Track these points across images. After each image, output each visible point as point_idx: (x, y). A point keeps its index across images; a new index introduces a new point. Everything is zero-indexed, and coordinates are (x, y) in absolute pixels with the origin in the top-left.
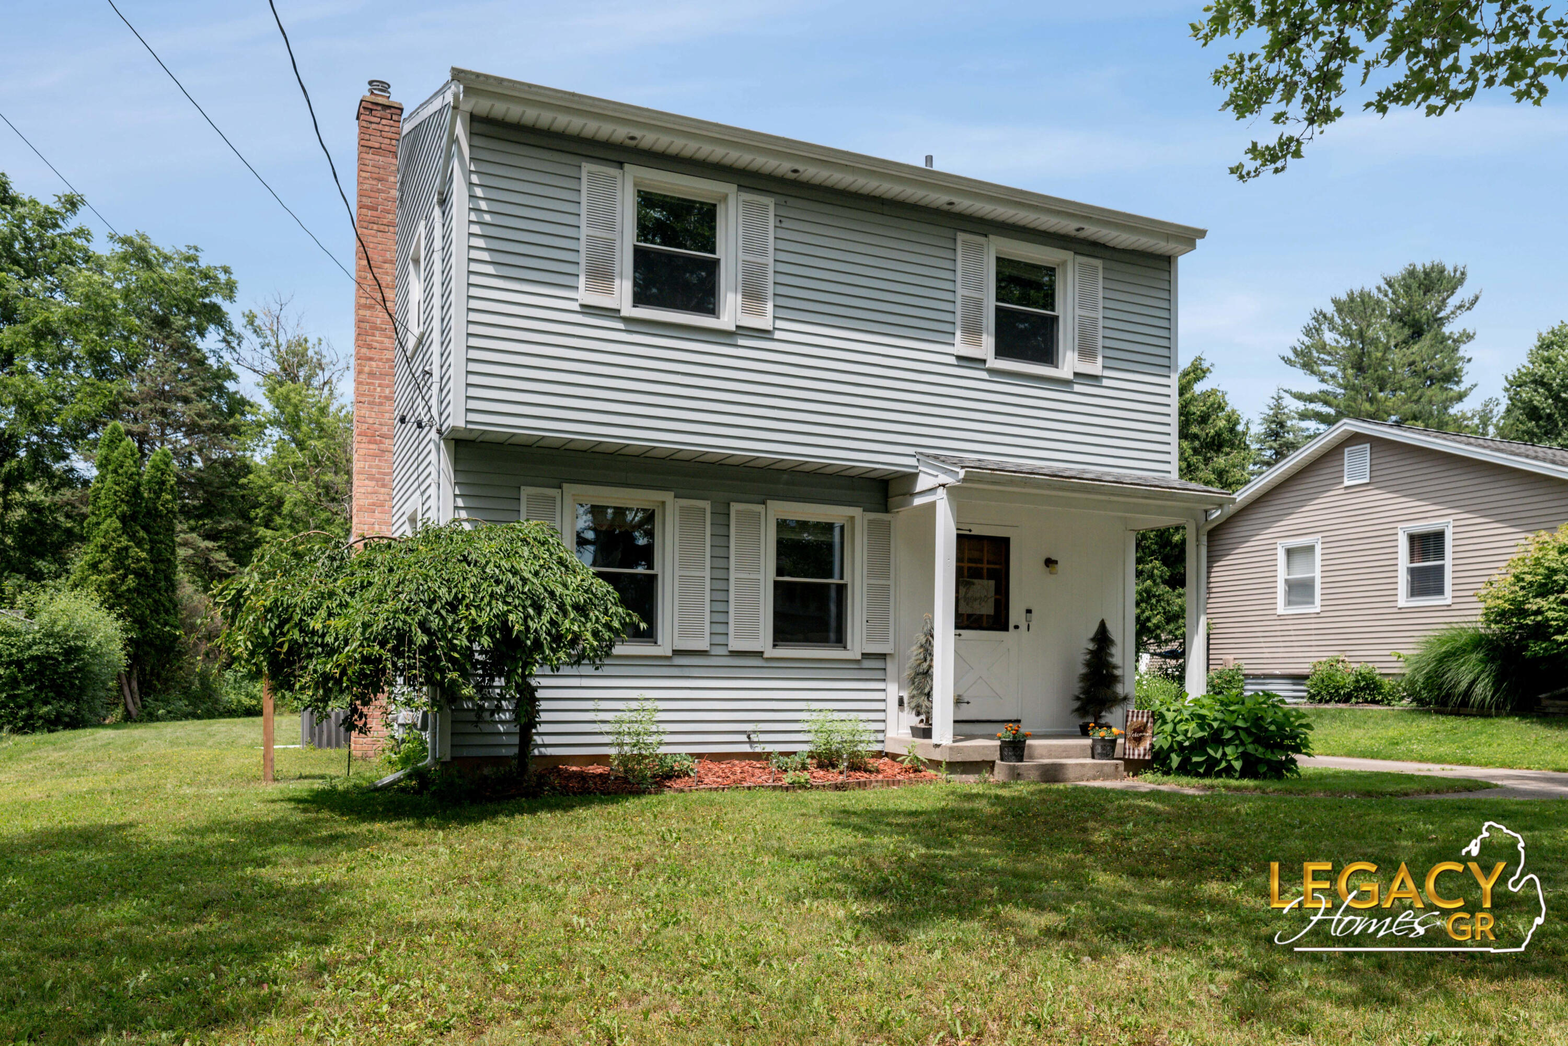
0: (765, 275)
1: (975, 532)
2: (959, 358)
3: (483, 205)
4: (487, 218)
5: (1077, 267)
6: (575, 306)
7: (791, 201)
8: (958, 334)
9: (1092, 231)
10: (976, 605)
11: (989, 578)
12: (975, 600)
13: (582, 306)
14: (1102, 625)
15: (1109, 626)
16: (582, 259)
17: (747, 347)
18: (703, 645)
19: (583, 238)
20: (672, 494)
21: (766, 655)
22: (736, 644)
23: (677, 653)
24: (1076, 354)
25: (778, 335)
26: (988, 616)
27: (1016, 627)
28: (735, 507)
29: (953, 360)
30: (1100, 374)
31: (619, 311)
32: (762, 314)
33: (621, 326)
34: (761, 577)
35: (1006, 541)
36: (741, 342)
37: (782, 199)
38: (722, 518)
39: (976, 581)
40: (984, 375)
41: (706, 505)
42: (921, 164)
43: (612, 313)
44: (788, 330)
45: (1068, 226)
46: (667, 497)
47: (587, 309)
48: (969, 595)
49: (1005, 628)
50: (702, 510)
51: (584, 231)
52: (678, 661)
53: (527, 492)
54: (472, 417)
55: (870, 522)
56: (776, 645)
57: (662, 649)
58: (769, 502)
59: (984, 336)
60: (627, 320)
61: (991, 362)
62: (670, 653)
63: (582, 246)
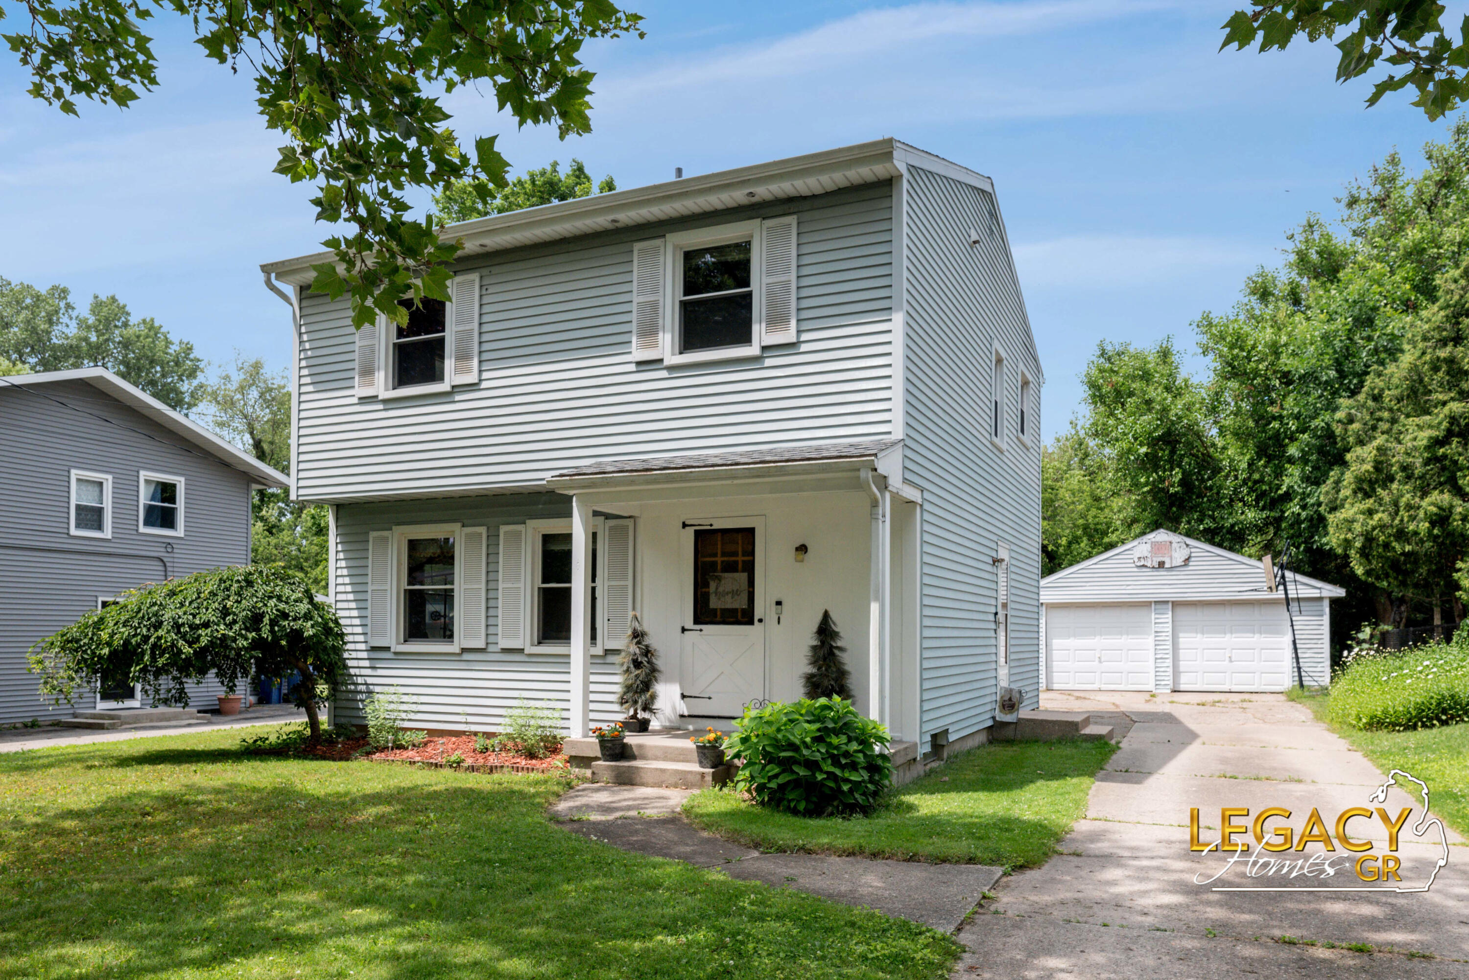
0: (471, 338)
1: (717, 525)
2: (639, 363)
3: (307, 346)
4: (309, 353)
5: (764, 233)
6: (355, 400)
7: (495, 270)
8: (634, 339)
9: (763, 192)
10: (728, 598)
11: (743, 571)
12: (727, 593)
13: (360, 399)
14: (826, 615)
15: (833, 615)
16: (356, 365)
17: (463, 402)
18: (481, 644)
19: (357, 349)
20: (459, 525)
21: (526, 652)
22: (504, 643)
23: (464, 650)
24: (764, 325)
25: (484, 385)
26: (743, 610)
27: (760, 621)
28: (503, 529)
29: (633, 367)
30: (794, 340)
31: (377, 397)
32: (469, 371)
33: (381, 407)
34: (522, 585)
35: (751, 531)
36: (458, 398)
37: (485, 271)
38: (493, 538)
39: (726, 575)
40: (664, 374)
41: (483, 530)
42: (672, 178)
43: (372, 399)
44: (494, 378)
45: (738, 196)
46: (456, 526)
47: (364, 400)
48: (721, 589)
49: (751, 622)
50: (480, 534)
51: (358, 344)
52: (466, 656)
53: (373, 535)
54: (301, 492)
55: (611, 528)
56: (539, 643)
57: (454, 648)
58: (528, 521)
59: (661, 335)
60: (385, 401)
61: (673, 359)
62: (458, 651)
63: (356, 356)
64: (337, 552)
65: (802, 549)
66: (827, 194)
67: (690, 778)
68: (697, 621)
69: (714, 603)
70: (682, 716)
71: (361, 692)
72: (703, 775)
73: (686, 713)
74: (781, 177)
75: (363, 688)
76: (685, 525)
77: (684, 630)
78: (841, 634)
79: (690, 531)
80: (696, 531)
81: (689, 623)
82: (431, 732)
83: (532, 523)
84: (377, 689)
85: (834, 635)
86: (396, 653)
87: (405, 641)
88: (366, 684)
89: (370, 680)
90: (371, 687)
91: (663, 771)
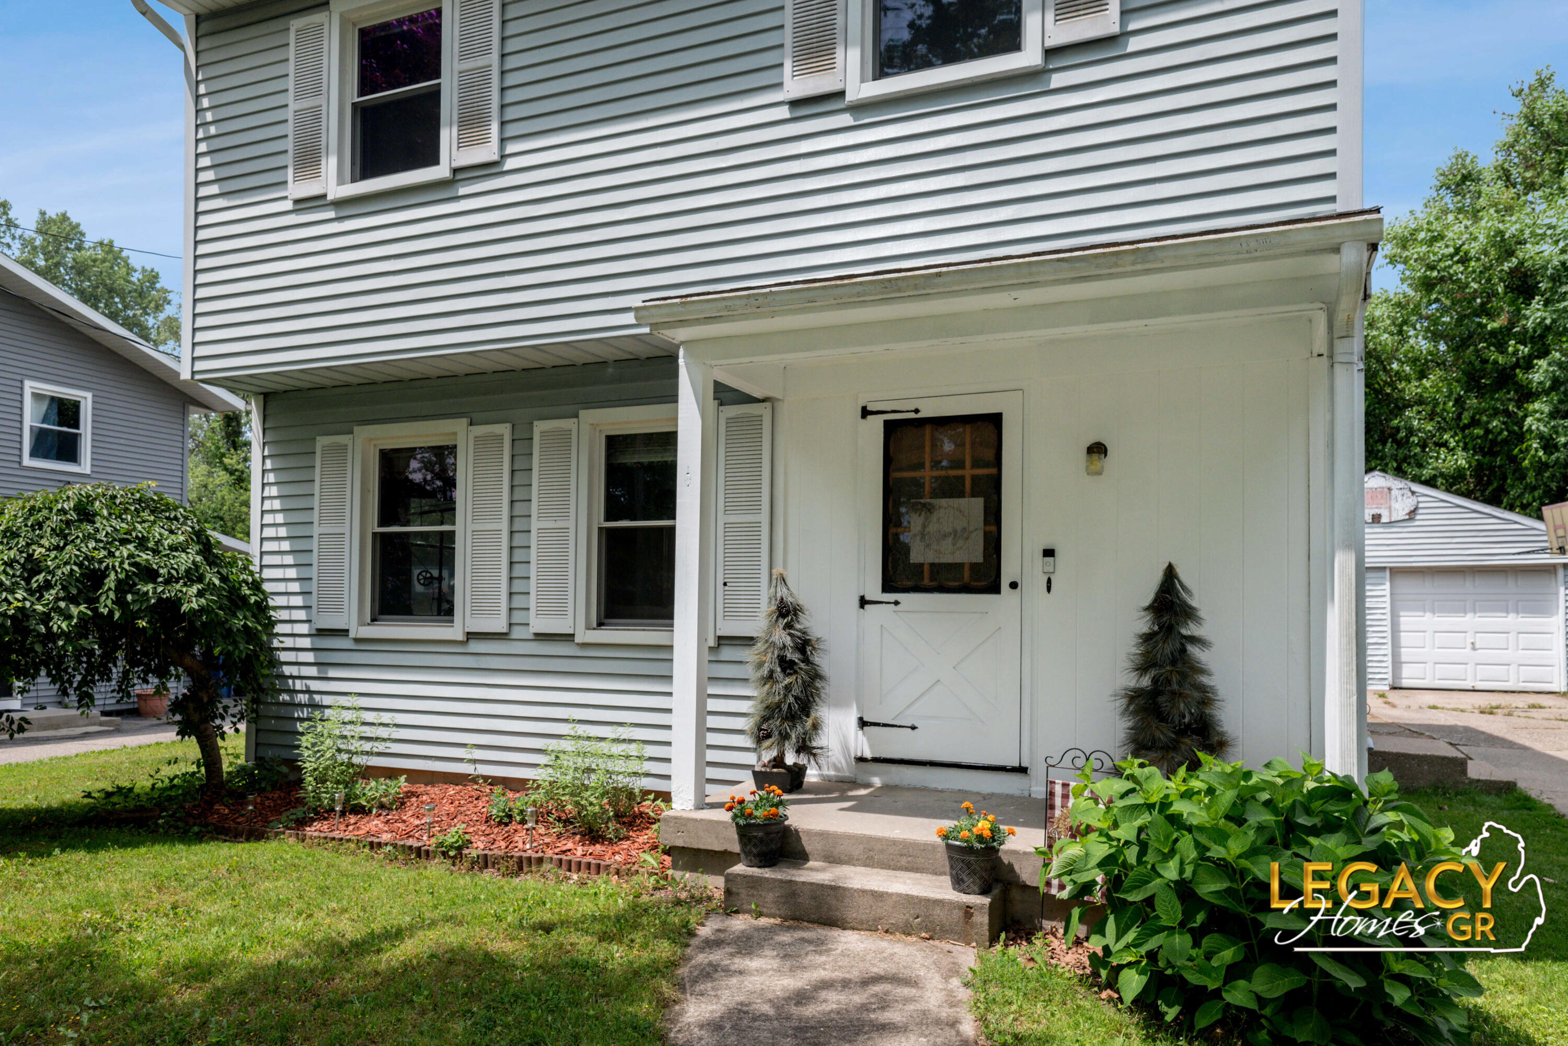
0: (487, 83)
1: (927, 411)
2: (795, 104)
3: (209, 117)
6: (288, 205)
8: (788, 61)
10: (947, 544)
11: (974, 495)
12: (945, 536)
13: (297, 202)
14: (1170, 573)
15: (1184, 574)
17: (473, 197)
18: (499, 625)
19: (291, 117)
20: (464, 421)
21: (578, 639)
22: (539, 625)
23: (471, 636)
24: (1048, 9)
25: (507, 165)
26: (974, 566)
27: (1014, 585)
28: (540, 427)
29: (784, 112)
31: (324, 196)
32: (485, 141)
33: (331, 214)
34: (571, 524)
35: (995, 420)
36: (462, 191)
38: (522, 443)
39: (944, 502)
40: (846, 119)
41: (504, 430)
43: (316, 202)
44: (520, 153)
46: (461, 426)
47: (303, 204)
48: (932, 528)
49: (995, 589)
50: (500, 437)
51: (292, 107)
52: (475, 647)
53: (322, 441)
54: (199, 366)
55: (729, 421)
56: (600, 624)
57: (454, 632)
58: (582, 413)
59: (838, 46)
60: (339, 204)
61: (862, 89)
62: (460, 637)
63: (289, 128)
64: (264, 471)
65: (1097, 449)
67: (939, 914)
68: (887, 587)
69: (919, 555)
70: (861, 760)
71: (301, 705)
72: (968, 910)
73: (868, 754)
75: (302, 698)
76: (865, 413)
77: (863, 602)
78: (1202, 614)
79: (876, 425)
80: (887, 423)
81: (874, 590)
82: (414, 776)
83: (589, 416)
84: (327, 700)
85: (1189, 613)
86: (357, 640)
87: (374, 620)
88: (308, 691)
89: (315, 685)
90: (317, 697)
91: (878, 896)
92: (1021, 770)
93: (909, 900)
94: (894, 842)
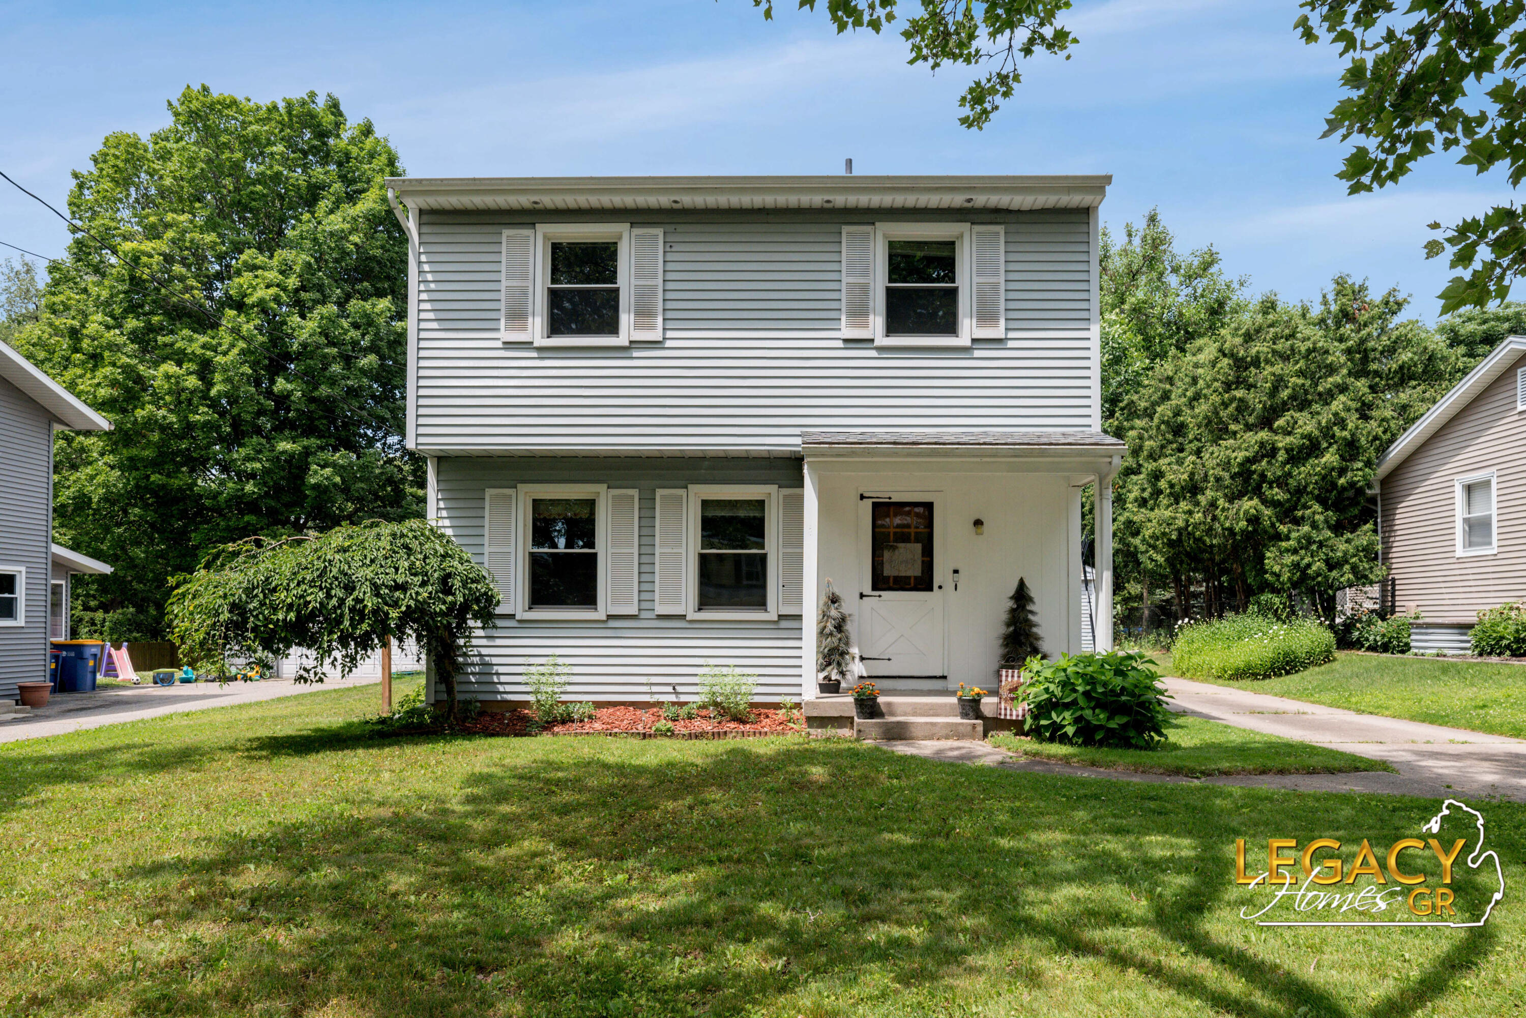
0: (655, 294)
1: (896, 498)
2: (846, 341)
3: (430, 277)
4: (433, 286)
5: (974, 237)
6: (499, 344)
7: (680, 228)
8: (843, 318)
9: (981, 200)
10: (902, 566)
11: (918, 541)
12: (902, 562)
13: (504, 343)
14: (1022, 583)
15: (1028, 583)
16: (502, 306)
17: (641, 360)
18: (633, 610)
19: (503, 289)
20: (605, 486)
21: (689, 618)
22: (661, 610)
23: (610, 617)
24: (974, 321)
25: (668, 344)
26: (916, 578)
28: (660, 493)
29: (840, 344)
30: (1003, 336)
31: (532, 343)
32: (652, 327)
33: (535, 355)
34: (683, 551)
35: (930, 505)
36: (635, 354)
37: (670, 228)
38: (648, 503)
39: (901, 545)
40: (874, 353)
41: (635, 493)
43: (526, 345)
44: (678, 338)
45: (958, 200)
46: (602, 488)
47: (509, 345)
48: (895, 558)
49: (930, 588)
50: (631, 497)
51: (504, 283)
52: (612, 624)
53: (489, 493)
54: (421, 440)
55: (785, 497)
56: (700, 609)
57: (600, 614)
58: (690, 486)
59: (871, 317)
60: (540, 349)
61: (882, 340)
62: (604, 618)
63: (502, 296)
64: (438, 509)
65: (978, 523)
66: (1031, 212)
67: (962, 729)
68: (874, 588)
69: (888, 571)
70: (861, 677)
71: (473, 664)
72: (974, 726)
73: (865, 674)
74: (1006, 190)
75: (476, 660)
76: (862, 497)
77: (862, 596)
78: (1035, 600)
79: (868, 504)
80: (874, 503)
81: (867, 589)
83: (694, 488)
84: (495, 660)
85: (1030, 600)
86: (520, 621)
87: (532, 608)
88: (480, 655)
89: (484, 651)
90: (487, 659)
91: (933, 724)
92: (944, 677)
93: (948, 724)
94: (927, 704)
